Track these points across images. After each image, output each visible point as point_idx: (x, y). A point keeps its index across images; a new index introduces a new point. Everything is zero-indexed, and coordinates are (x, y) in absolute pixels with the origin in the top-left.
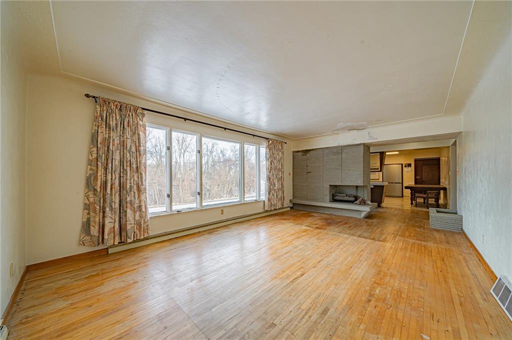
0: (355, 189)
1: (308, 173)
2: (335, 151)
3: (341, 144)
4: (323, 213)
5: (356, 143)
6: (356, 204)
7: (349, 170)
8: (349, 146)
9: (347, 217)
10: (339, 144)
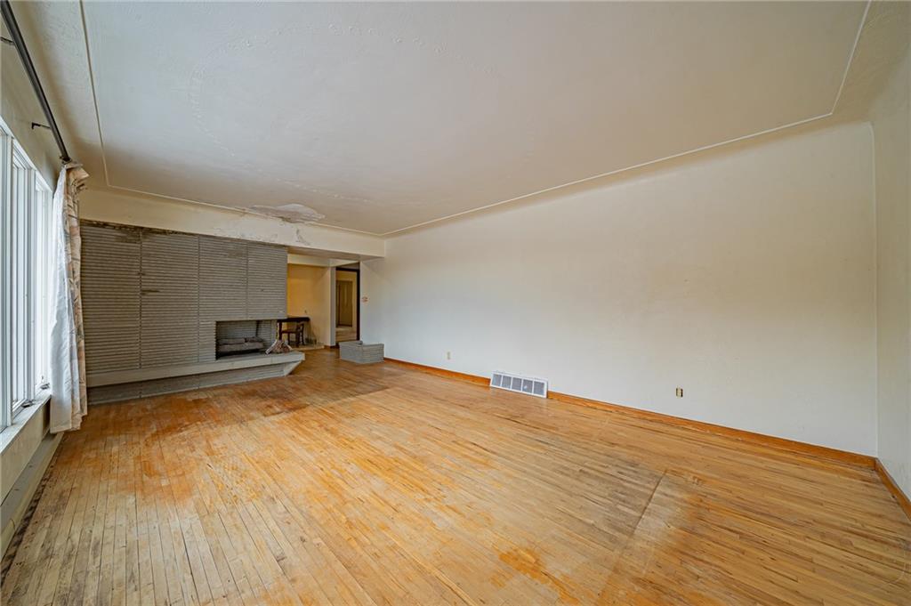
0: (254, 327)
1: (144, 292)
2: (231, 247)
3: (248, 237)
4: (199, 390)
5: (277, 241)
6: (271, 352)
7: (262, 290)
8: (264, 244)
9: (260, 380)
10: (243, 235)
